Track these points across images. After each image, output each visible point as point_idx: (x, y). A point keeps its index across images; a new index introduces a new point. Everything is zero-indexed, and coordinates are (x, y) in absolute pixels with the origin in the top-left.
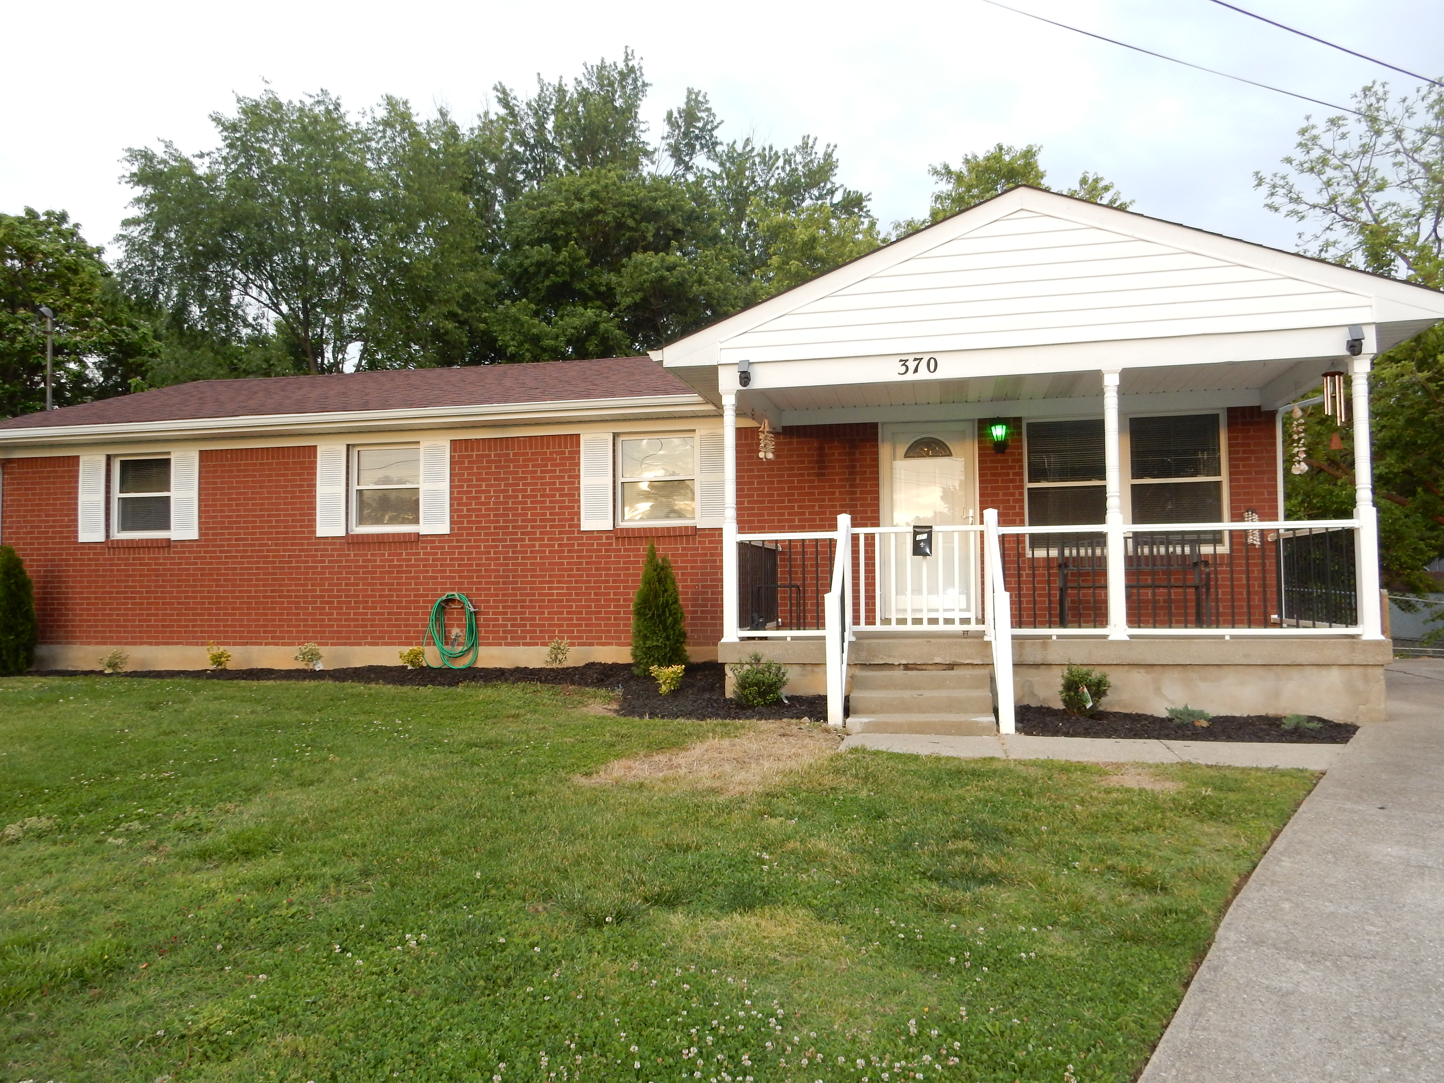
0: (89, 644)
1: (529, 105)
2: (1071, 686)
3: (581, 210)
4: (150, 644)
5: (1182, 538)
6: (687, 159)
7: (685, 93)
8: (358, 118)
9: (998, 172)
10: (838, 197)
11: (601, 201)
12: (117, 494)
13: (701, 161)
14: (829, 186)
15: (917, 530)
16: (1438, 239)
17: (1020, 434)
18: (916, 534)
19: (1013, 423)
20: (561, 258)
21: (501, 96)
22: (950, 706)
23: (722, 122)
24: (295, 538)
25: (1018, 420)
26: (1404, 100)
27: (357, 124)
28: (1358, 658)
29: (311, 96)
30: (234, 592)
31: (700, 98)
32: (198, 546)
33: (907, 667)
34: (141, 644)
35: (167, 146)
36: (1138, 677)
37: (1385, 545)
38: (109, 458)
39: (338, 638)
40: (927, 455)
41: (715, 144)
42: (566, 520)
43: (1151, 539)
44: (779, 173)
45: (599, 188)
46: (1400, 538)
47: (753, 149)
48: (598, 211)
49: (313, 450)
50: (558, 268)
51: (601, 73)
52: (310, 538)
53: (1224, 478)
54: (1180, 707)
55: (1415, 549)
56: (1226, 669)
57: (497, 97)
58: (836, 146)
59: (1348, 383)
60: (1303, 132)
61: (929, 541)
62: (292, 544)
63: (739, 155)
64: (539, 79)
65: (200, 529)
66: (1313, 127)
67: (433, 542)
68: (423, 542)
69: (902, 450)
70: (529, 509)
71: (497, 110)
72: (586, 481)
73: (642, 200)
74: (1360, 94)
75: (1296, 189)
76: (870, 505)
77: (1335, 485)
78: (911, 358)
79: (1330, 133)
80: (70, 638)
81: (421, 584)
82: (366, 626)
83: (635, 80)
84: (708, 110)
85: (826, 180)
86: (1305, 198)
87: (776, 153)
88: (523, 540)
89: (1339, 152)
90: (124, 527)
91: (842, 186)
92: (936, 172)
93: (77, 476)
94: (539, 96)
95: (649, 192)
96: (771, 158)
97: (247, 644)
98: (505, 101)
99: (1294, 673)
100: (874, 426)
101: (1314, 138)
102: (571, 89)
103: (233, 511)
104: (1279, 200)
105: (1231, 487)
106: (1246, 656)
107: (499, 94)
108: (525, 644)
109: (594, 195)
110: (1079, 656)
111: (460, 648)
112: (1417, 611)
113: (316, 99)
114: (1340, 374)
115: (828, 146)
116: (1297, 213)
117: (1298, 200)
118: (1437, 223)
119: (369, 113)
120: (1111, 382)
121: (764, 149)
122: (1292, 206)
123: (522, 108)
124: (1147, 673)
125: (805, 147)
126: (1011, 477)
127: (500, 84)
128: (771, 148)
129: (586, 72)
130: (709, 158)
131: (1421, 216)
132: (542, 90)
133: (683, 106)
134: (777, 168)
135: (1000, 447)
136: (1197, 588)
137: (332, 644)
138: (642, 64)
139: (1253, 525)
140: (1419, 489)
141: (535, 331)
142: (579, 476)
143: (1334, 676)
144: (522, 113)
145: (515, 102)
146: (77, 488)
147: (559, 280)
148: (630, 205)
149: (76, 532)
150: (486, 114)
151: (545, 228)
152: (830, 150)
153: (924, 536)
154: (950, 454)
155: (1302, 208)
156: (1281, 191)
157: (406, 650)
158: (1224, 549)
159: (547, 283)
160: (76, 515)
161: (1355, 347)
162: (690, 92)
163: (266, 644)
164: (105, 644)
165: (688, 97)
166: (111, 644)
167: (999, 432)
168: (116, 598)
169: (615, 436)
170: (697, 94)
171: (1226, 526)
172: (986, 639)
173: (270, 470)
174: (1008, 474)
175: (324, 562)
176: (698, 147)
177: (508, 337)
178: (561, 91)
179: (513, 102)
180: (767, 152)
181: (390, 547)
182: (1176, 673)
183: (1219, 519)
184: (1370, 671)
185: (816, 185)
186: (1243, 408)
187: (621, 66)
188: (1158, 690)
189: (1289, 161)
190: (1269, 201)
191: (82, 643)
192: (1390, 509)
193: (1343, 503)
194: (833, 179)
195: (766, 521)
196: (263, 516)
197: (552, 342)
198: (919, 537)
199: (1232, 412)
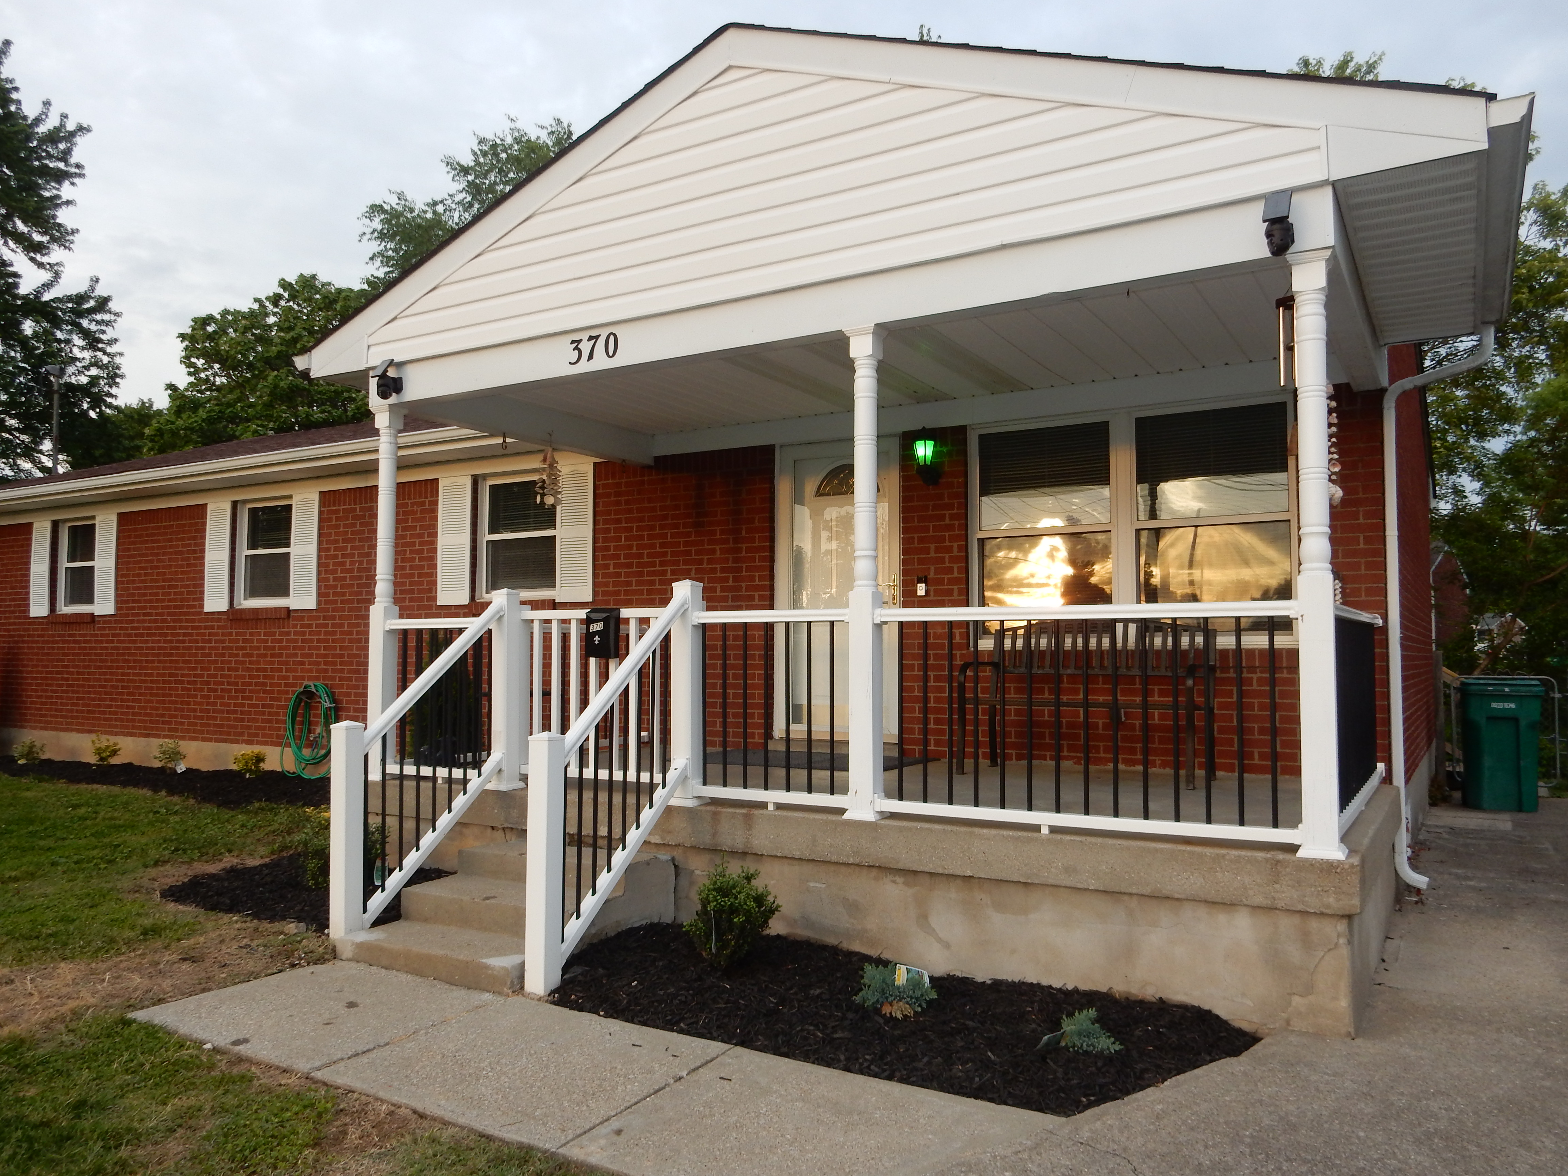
0: (35, 728)
4: (78, 731)
17: (964, 453)
19: (948, 436)
24: (188, 614)
25: (955, 431)
28: (1286, 894)
29: (542, 127)
30: (140, 675)
32: (116, 622)
36: (894, 890)
39: (221, 733)
42: (425, 591)
49: (203, 510)
52: (199, 614)
56: (1036, 894)
62: (186, 621)
65: (116, 602)
67: (302, 618)
68: (295, 619)
69: (811, 487)
72: (443, 540)
78: (584, 336)
81: (290, 671)
82: (243, 720)
93: (31, 545)
99: (1162, 913)
103: (142, 582)
106: (1069, 870)
113: (550, 130)
124: (906, 884)
126: (947, 521)
135: (930, 473)
137: (217, 741)
143: (1241, 928)
146: (31, 557)
160: (30, 587)
166: (51, 729)
167: (924, 450)
169: (477, 479)
173: (171, 533)
174: (943, 517)
175: (211, 641)
181: (265, 623)
182: (953, 893)
184: (1314, 924)
188: (923, 918)
191: (31, 727)
195: (635, 592)
196: (164, 587)
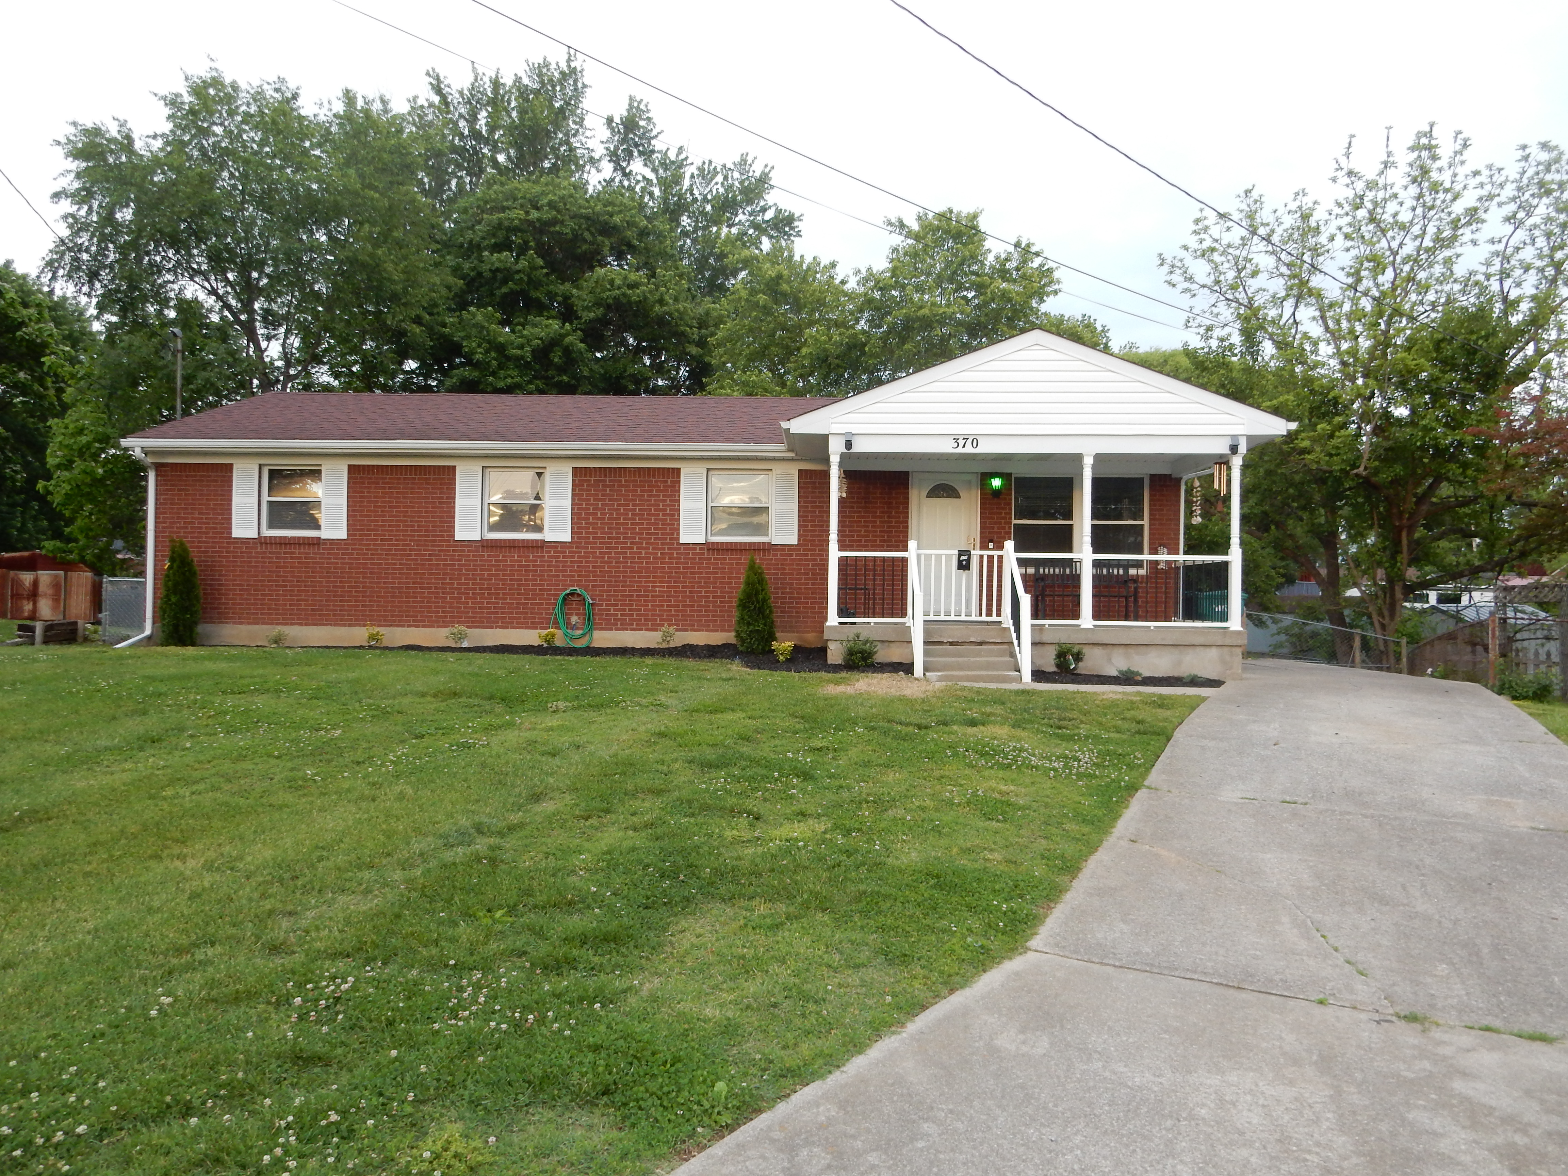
0: (241, 623)
1: (461, 93)
2: (1061, 655)
3: (538, 220)
4: (301, 624)
5: (1118, 564)
6: (624, 164)
7: (627, 102)
8: (316, 110)
9: (947, 232)
10: (769, 215)
11: (559, 212)
12: (266, 498)
13: (637, 166)
14: (762, 203)
15: (961, 553)
16: (1296, 323)
17: (1010, 484)
18: (960, 555)
19: (1006, 476)
20: (519, 266)
21: (434, 82)
22: (988, 666)
23: (662, 132)
24: (435, 541)
25: (1010, 474)
26: (1275, 212)
27: (315, 115)
28: (1228, 641)
30: (379, 583)
31: (642, 107)
32: (346, 544)
33: (951, 644)
34: (292, 624)
35: (121, 126)
36: (1098, 652)
37: (1247, 572)
38: (260, 466)
40: (943, 497)
41: (653, 152)
42: (668, 534)
43: (1108, 564)
44: (717, 187)
45: (556, 198)
46: (1257, 567)
47: (687, 158)
48: (554, 222)
49: (451, 471)
50: (517, 277)
51: (540, 70)
52: (449, 541)
53: (1145, 522)
54: (1125, 669)
55: (1267, 576)
56: (1150, 648)
57: (431, 84)
58: (773, 168)
59: (1229, 468)
60: (1197, 221)
61: (968, 561)
62: (433, 546)
63: (673, 162)
64: (474, 68)
65: (348, 530)
66: (1205, 218)
67: (556, 547)
68: (548, 547)
69: (924, 493)
70: (637, 524)
71: (427, 96)
72: (685, 505)
73: (598, 214)
74: (1243, 195)
75: (1190, 271)
76: (901, 532)
77: (1210, 520)
78: (961, 438)
79: (1218, 226)
80: (222, 617)
81: (545, 580)
82: (497, 613)
83: (576, 81)
84: (649, 119)
85: (760, 196)
86: (1197, 278)
87: (715, 168)
88: (632, 548)
89: (1224, 242)
90: (271, 526)
91: (775, 204)
92: (890, 224)
93: (231, 481)
94: (473, 85)
95: (605, 206)
96: (709, 172)
97: (391, 626)
98: (438, 89)
99: (1190, 650)
100: (906, 474)
101: (1206, 229)
102: (508, 80)
103: (380, 516)
104: (1177, 278)
105: (1150, 529)
106: (1163, 639)
107: (431, 80)
108: (632, 630)
109: (551, 205)
110: (1064, 638)
111: (581, 632)
112: (1267, 627)
114: (1224, 463)
115: (766, 166)
116: (1190, 290)
117: (1190, 279)
118: (1296, 307)
119: (326, 104)
120: (1088, 461)
121: (704, 163)
122: (1187, 285)
123: (454, 97)
124: (1103, 649)
125: (743, 163)
127: (433, 69)
128: (710, 162)
129: (527, 69)
130: (645, 165)
131: (1284, 299)
132: (476, 80)
133: (625, 114)
134: (717, 183)
135: (997, 493)
136: (1126, 598)
138: (585, 66)
139: (1163, 557)
140: (1273, 527)
141: (501, 339)
142: (679, 501)
143: (1213, 653)
144: (455, 101)
145: (447, 89)
146: (231, 491)
147: (517, 288)
148: (587, 218)
149: (231, 528)
150: (415, 98)
151: (501, 234)
152: (767, 170)
153: (965, 558)
154: (959, 497)
155: (1194, 287)
156: (1178, 271)
157: (544, 632)
158: (1142, 572)
159: (504, 290)
160: (231, 514)
161: (1234, 449)
162: (631, 99)
163: (409, 626)
164: (257, 624)
165: (630, 105)
166: (263, 624)
167: (996, 483)
168: (267, 586)
169: (708, 470)
170: (640, 103)
171: (1146, 557)
172: (1004, 626)
173: (413, 483)
174: (1001, 514)
175: (460, 560)
176: (636, 154)
177: (474, 344)
178: (496, 84)
179: (446, 90)
180: (706, 167)
181: (519, 550)
182: (1121, 650)
183: (1141, 552)
184: (1234, 649)
185: (750, 202)
186: (1160, 475)
187: (564, 66)
188: (1109, 660)
189: (1186, 248)
190: (1168, 278)
191: (234, 623)
192: (1250, 543)
193: (1215, 536)
194: (766, 197)
196: (406, 521)
197: (519, 352)
198: (962, 558)
199: (1153, 477)
